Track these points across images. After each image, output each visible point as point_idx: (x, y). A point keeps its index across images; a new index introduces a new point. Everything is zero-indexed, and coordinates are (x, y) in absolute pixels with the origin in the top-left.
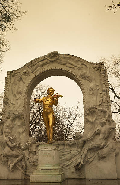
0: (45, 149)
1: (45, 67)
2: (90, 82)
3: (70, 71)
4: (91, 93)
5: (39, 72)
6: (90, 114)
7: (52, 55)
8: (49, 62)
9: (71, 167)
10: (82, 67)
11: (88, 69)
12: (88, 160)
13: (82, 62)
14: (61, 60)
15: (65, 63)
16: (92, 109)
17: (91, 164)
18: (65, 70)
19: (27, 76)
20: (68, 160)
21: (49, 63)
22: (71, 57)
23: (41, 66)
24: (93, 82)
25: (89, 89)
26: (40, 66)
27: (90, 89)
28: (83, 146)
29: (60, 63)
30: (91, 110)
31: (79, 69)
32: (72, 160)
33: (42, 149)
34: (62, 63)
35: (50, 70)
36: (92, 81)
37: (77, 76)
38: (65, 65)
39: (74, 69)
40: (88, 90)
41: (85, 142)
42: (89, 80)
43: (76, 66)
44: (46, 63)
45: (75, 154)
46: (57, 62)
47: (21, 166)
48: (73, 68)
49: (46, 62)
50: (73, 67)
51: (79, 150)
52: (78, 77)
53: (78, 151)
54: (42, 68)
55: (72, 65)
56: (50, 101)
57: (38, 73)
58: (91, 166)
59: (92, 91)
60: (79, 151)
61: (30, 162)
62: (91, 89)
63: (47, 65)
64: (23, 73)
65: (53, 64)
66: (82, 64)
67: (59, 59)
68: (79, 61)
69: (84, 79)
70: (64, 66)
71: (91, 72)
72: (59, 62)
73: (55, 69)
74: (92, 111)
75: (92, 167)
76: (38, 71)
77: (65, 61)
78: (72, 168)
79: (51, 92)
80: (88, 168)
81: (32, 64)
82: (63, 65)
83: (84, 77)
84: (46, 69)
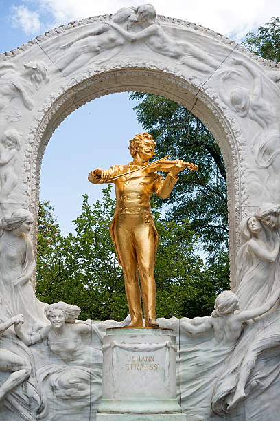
0: (137, 346)
1: (103, 57)
2: (263, 127)
3: (193, 82)
4: (265, 164)
5: (85, 74)
6: (262, 233)
7: (134, 17)
8: (121, 40)
9: (195, 405)
10: (234, 72)
11: (257, 80)
12: (258, 383)
13: (235, 53)
14: (164, 41)
15: (179, 50)
16: (272, 218)
17: (264, 397)
18: (178, 74)
19: (39, 82)
20: (185, 383)
21: (121, 45)
22: (198, 32)
23: (90, 51)
24: (273, 128)
25: (257, 149)
26: (86, 50)
27: (261, 150)
28: (238, 339)
29: (159, 49)
30: (268, 220)
31: (225, 79)
32: (197, 382)
33: (126, 346)
34: (167, 51)
35: (123, 70)
36: (267, 123)
37: (217, 101)
38: (176, 57)
39: (208, 76)
40: (253, 153)
41: (245, 325)
42: (260, 119)
43: (216, 68)
44: (113, 45)
45: (209, 363)
46: (152, 44)
47: (26, 398)
48: (207, 72)
49: (112, 40)
50: (207, 67)
51: (226, 349)
52: (221, 105)
53: (219, 354)
54: (95, 58)
55: (202, 60)
56: (142, 180)
57: (81, 76)
58: (263, 402)
59: (266, 156)
60: (223, 355)
61: (53, 388)
62: (266, 151)
63: (115, 50)
64: (27, 71)
65: (136, 51)
66: (238, 63)
67: (158, 36)
68: (226, 49)
69: (243, 114)
70: (176, 61)
71: (266, 91)
72: (158, 44)
73: (141, 69)
74: (273, 222)
75: (267, 405)
76: (81, 67)
77: (178, 45)
78: (197, 408)
79: (146, 148)
80: (255, 410)
81: (57, 40)
82: (172, 57)
83: (244, 109)
84: (110, 66)
